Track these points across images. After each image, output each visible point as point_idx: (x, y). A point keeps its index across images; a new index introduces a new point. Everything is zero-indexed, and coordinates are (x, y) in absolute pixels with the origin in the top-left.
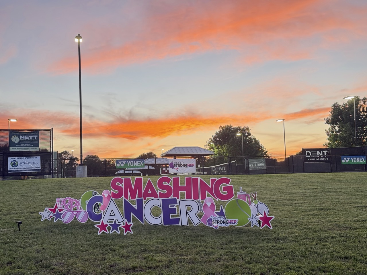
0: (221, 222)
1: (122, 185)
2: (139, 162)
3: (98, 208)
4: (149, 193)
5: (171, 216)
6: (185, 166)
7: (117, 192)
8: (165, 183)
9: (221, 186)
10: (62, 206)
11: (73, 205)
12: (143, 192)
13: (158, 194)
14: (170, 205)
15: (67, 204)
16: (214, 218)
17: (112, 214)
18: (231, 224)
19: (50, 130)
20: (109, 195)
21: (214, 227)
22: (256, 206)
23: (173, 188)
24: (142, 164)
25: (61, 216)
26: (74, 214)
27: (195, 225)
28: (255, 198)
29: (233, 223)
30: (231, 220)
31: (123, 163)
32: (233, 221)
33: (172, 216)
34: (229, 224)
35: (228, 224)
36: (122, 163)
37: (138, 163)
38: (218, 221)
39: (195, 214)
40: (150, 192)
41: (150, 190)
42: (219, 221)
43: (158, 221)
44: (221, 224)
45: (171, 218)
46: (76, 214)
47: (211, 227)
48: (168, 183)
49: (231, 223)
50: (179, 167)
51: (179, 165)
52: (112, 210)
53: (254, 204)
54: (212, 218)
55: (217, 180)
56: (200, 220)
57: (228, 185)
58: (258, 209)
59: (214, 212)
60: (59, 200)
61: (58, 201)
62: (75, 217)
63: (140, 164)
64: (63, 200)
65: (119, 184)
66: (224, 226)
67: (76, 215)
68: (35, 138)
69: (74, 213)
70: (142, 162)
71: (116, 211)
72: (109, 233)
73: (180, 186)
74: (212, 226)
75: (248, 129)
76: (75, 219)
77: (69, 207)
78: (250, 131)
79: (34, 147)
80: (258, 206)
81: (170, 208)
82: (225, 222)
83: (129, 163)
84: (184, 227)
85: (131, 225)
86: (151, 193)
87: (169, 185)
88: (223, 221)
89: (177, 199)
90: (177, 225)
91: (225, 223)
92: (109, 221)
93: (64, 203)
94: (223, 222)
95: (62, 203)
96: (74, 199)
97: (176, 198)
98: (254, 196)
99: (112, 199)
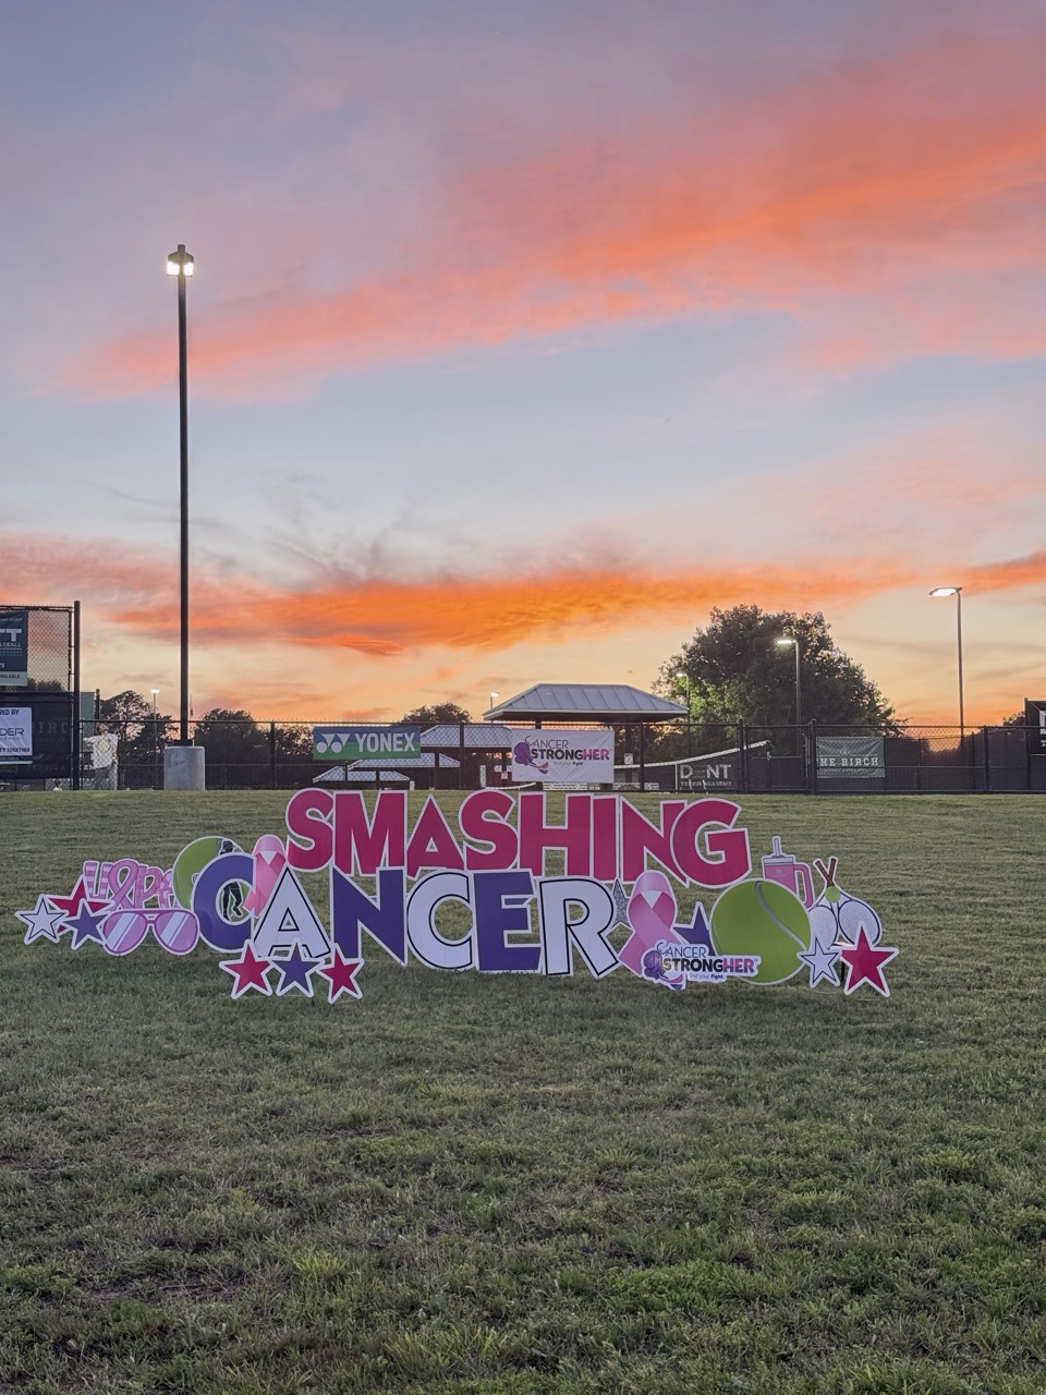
0: (696, 965)
1: (329, 820)
2: (398, 739)
3: (237, 904)
4: (428, 850)
5: (509, 939)
6: (572, 755)
7: (309, 845)
8: (489, 816)
9: (703, 830)
10: (102, 892)
11: (145, 890)
12: (407, 846)
13: (464, 856)
14: (504, 897)
15: (121, 885)
16: (667, 948)
17: (289, 924)
18: (734, 974)
19: (67, 610)
20: (278, 854)
21: (668, 985)
22: (832, 910)
23: (518, 834)
24: (409, 744)
25: (98, 927)
26: (147, 922)
27: (599, 974)
28: (829, 877)
29: (741, 971)
30: (732, 960)
31: (339, 740)
32: (741, 960)
33: (512, 939)
34: (725, 975)
35: (720, 974)
36: (337, 739)
37: (396, 742)
38: (683, 960)
39: (599, 933)
40: (432, 847)
41: (431, 841)
42: (688, 961)
43: (461, 956)
44: (694, 973)
45: (507, 945)
46: (154, 922)
47: (656, 981)
48: (499, 816)
49: (732, 971)
50: (550, 761)
51: (551, 754)
52: (288, 910)
53: (825, 902)
54: (663, 948)
55: (687, 807)
56: (617, 956)
57: (730, 829)
58: (838, 922)
59: (669, 926)
60: (92, 868)
61: (90, 874)
62: (151, 933)
63: (403, 746)
64: (107, 869)
65: (318, 815)
66: (705, 980)
67: (153, 925)
68: (14, 639)
69: (147, 916)
70: (409, 739)
71: (301, 913)
72: (274, 993)
73: (545, 827)
74: (659, 981)
75: (819, 622)
76: (151, 939)
77: (131, 895)
78: (829, 632)
79: (8, 673)
80: (839, 909)
81: (504, 906)
82: (710, 966)
83: (361, 742)
84: (553, 980)
85: (354, 966)
86: (436, 850)
87: (503, 821)
88: (704, 961)
89: (532, 878)
90: (530, 971)
91: (710, 970)
92: (275, 949)
93: (113, 882)
94: (705, 965)
95: (105, 880)
96: (148, 868)
97: (530, 870)
98: (824, 873)
99: (287, 869)
